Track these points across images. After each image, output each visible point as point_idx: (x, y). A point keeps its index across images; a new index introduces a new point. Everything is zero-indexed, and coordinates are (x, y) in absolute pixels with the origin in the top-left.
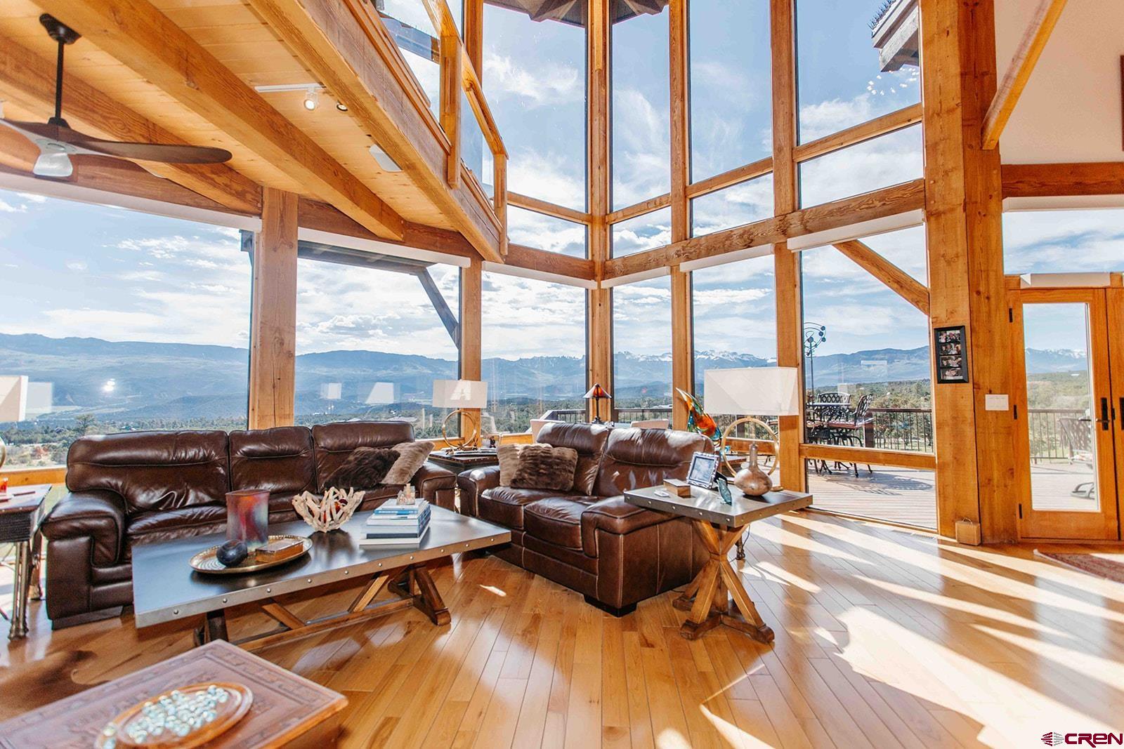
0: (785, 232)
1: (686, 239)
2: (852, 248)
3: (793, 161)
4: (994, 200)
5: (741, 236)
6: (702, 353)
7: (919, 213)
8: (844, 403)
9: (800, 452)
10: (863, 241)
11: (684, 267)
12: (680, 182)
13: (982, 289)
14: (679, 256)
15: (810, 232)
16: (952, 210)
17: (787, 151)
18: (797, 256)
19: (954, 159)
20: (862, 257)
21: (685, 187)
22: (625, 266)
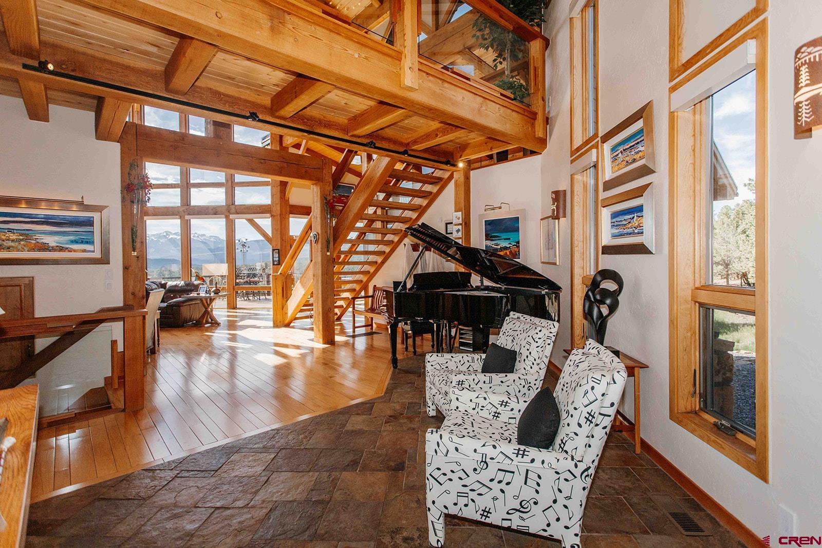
0: (229, 212)
1: (188, 205)
2: (251, 221)
3: (232, 187)
4: (287, 215)
5: (212, 209)
6: (174, 234)
7: (268, 215)
8: (257, 272)
9: (234, 289)
10: (255, 220)
11: (187, 217)
12: (185, 180)
13: (284, 239)
14: (185, 212)
15: (238, 214)
16: (277, 215)
17: (230, 182)
18: (233, 221)
19: (278, 201)
20: (254, 225)
21: (187, 183)
22: (154, 211)
